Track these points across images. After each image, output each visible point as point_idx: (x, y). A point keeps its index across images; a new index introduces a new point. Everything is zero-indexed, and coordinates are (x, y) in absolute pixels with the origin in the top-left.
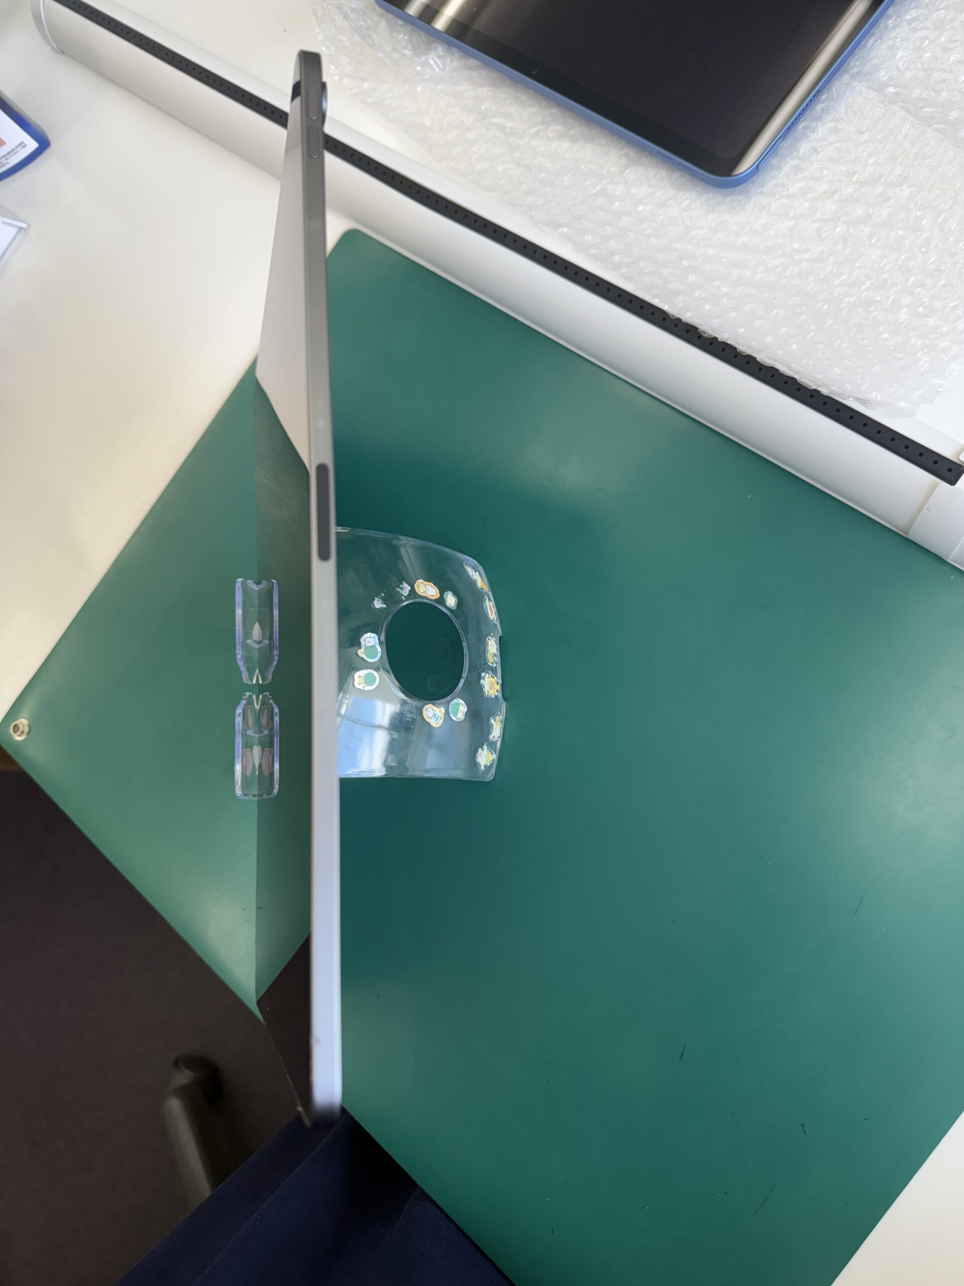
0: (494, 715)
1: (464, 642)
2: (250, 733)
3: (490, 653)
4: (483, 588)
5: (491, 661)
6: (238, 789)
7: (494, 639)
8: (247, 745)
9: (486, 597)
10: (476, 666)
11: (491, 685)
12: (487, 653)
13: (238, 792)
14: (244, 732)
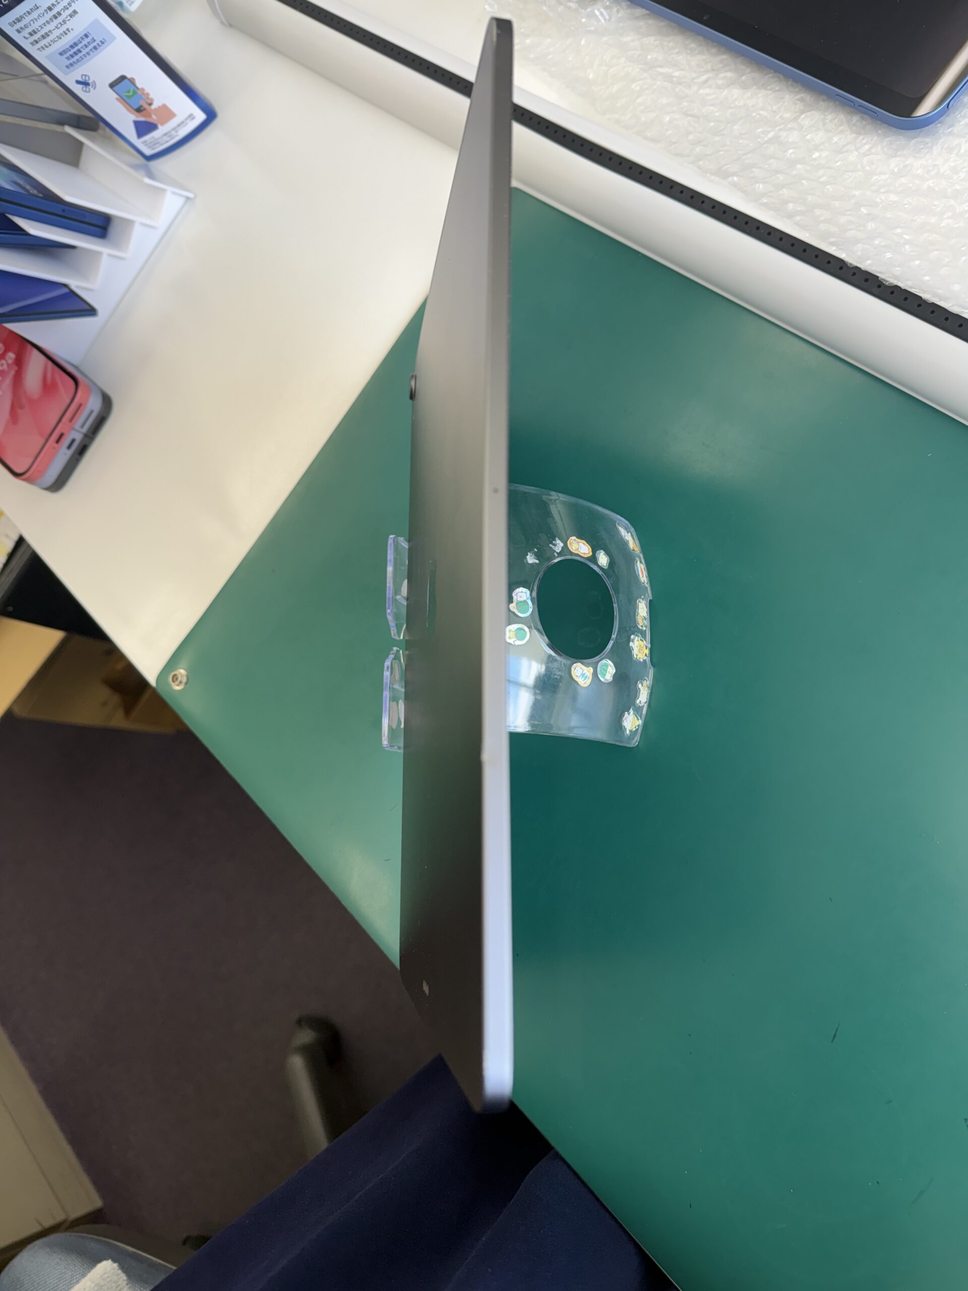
0: (642, 680)
1: (615, 603)
2: (396, 686)
3: (641, 616)
4: (635, 549)
5: (641, 624)
6: (384, 740)
7: (644, 602)
8: (394, 699)
9: (637, 559)
10: (626, 627)
11: (640, 648)
12: (637, 615)
13: (385, 742)
14: (391, 685)
